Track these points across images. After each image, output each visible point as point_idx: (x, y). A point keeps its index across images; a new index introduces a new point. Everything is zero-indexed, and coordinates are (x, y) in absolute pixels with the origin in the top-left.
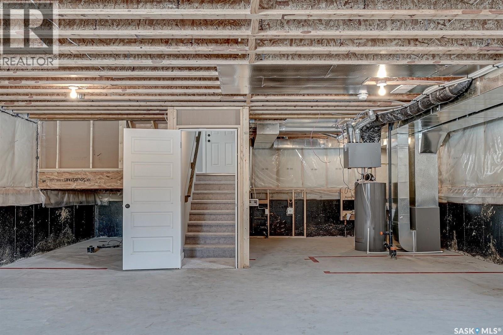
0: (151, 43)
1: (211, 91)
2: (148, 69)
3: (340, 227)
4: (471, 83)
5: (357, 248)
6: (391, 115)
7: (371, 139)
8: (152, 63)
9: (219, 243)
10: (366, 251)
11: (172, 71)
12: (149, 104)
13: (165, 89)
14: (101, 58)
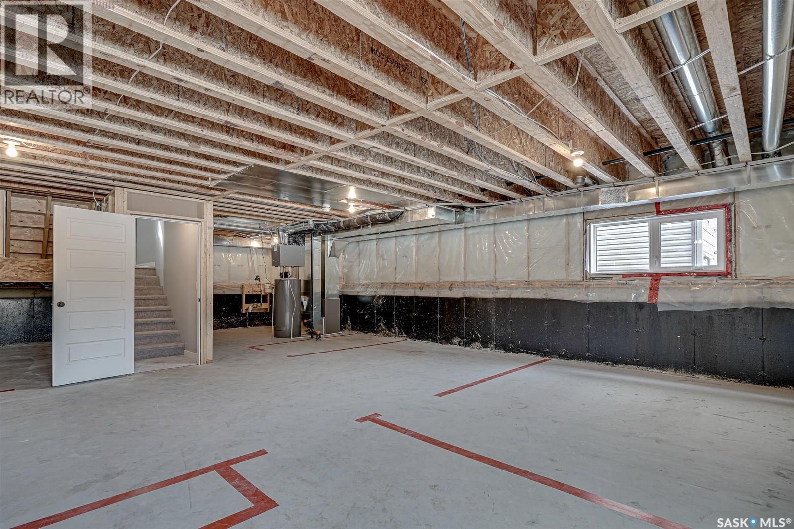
0: (211, 128)
1: (199, 182)
2: (158, 148)
3: (241, 319)
4: (403, 213)
5: (276, 335)
6: (325, 225)
7: (297, 243)
8: (188, 146)
9: (151, 342)
10: (290, 336)
11: (187, 156)
12: (89, 179)
13: (143, 169)
14: (118, 124)
